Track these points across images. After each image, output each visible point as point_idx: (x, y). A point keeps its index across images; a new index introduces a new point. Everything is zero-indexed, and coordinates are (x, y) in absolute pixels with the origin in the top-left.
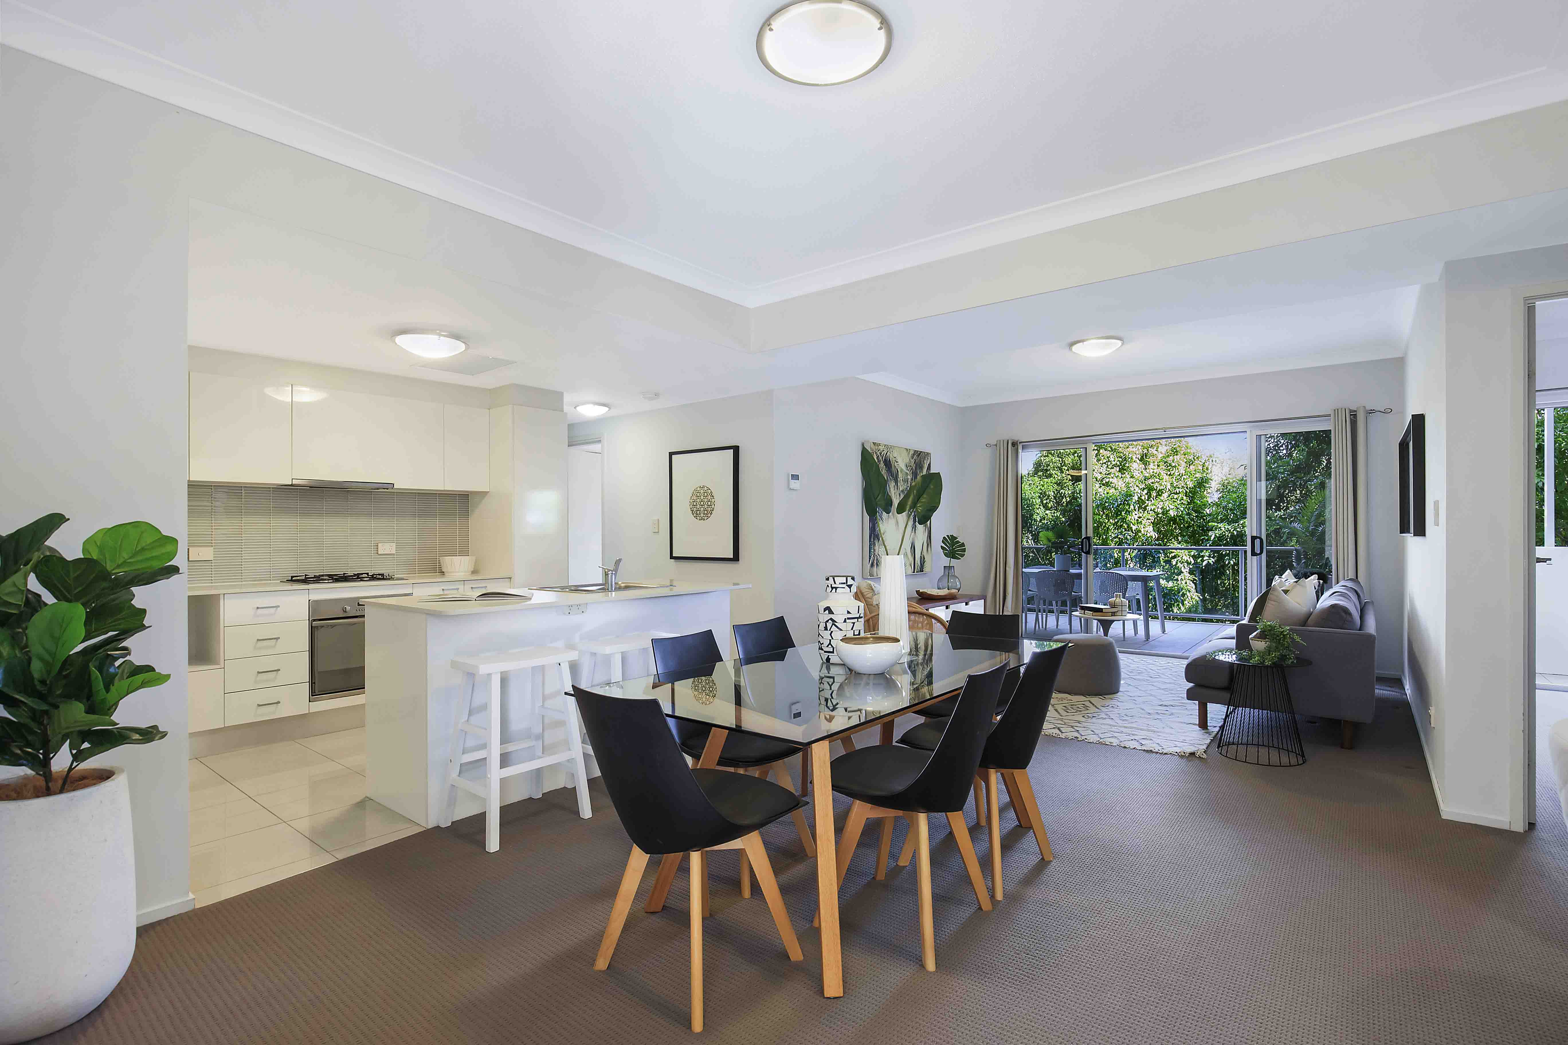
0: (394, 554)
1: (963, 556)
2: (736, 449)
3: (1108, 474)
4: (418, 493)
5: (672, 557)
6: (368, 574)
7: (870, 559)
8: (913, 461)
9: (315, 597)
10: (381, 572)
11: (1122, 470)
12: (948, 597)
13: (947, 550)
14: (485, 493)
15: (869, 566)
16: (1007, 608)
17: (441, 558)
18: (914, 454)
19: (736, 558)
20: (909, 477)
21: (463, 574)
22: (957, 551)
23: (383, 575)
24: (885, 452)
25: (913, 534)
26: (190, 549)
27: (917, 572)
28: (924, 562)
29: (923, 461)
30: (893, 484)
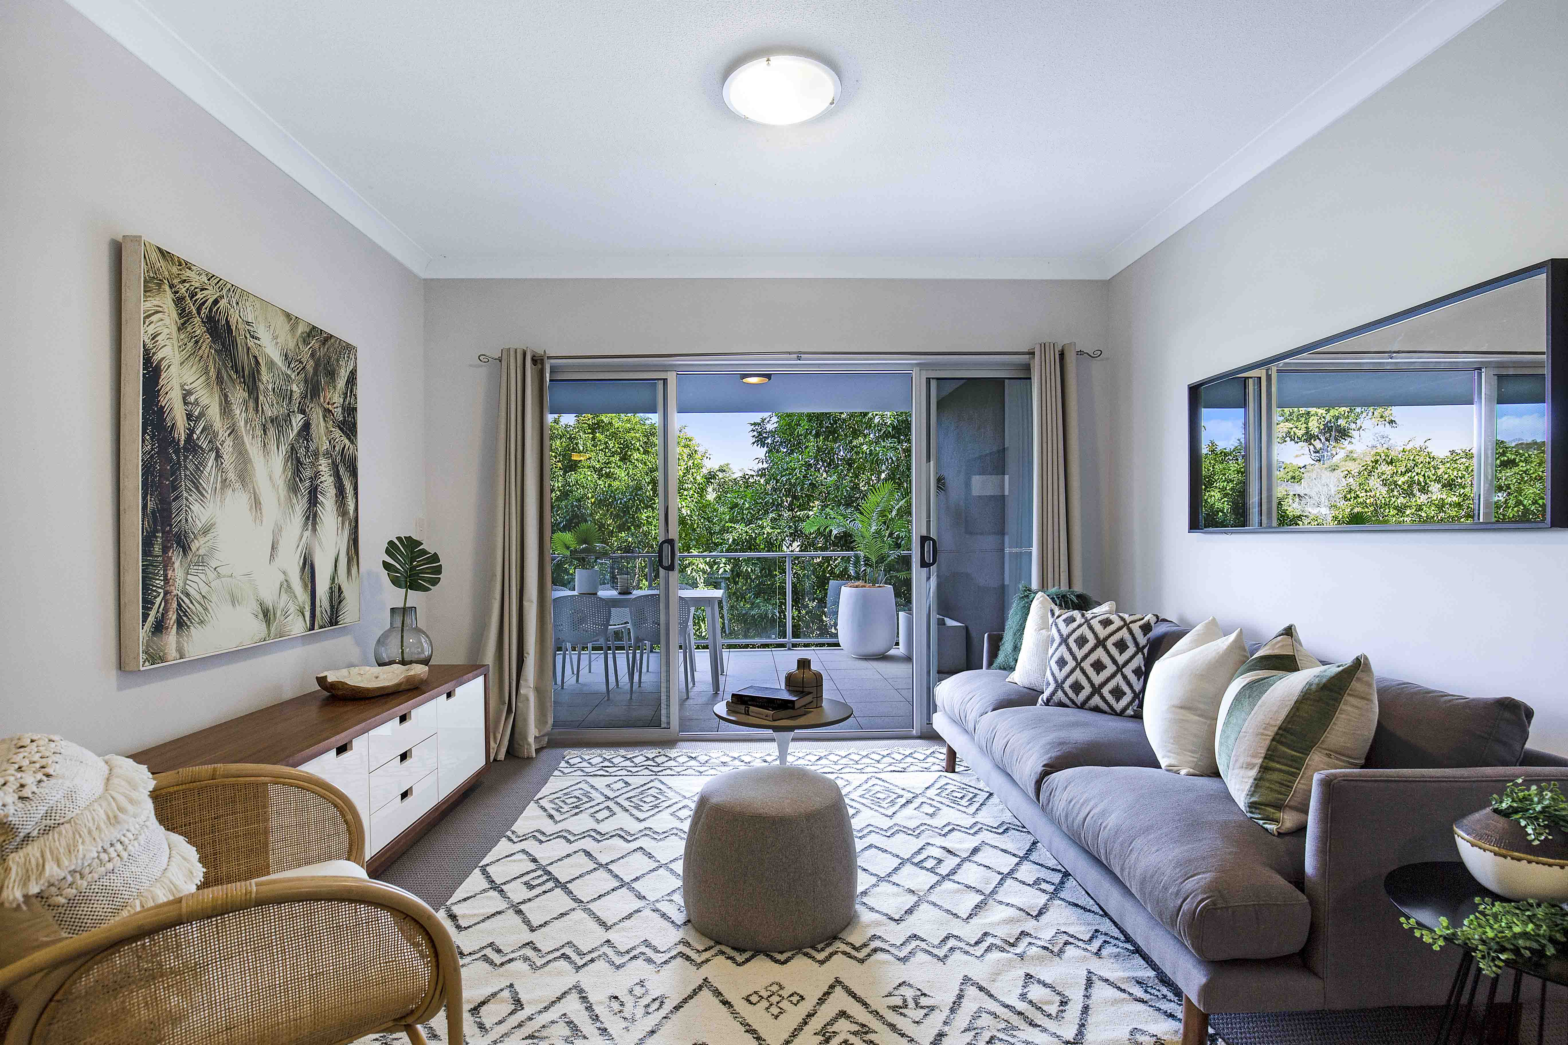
1: (435, 582)
3: (608, 463)
8: (303, 349)
11: (625, 458)
12: (403, 687)
13: (397, 571)
15: (146, 630)
16: (526, 680)
18: (309, 334)
20: (295, 388)
22: (423, 571)
25: (307, 534)
27: (321, 627)
28: (340, 602)
29: (338, 360)
30: (238, 395)
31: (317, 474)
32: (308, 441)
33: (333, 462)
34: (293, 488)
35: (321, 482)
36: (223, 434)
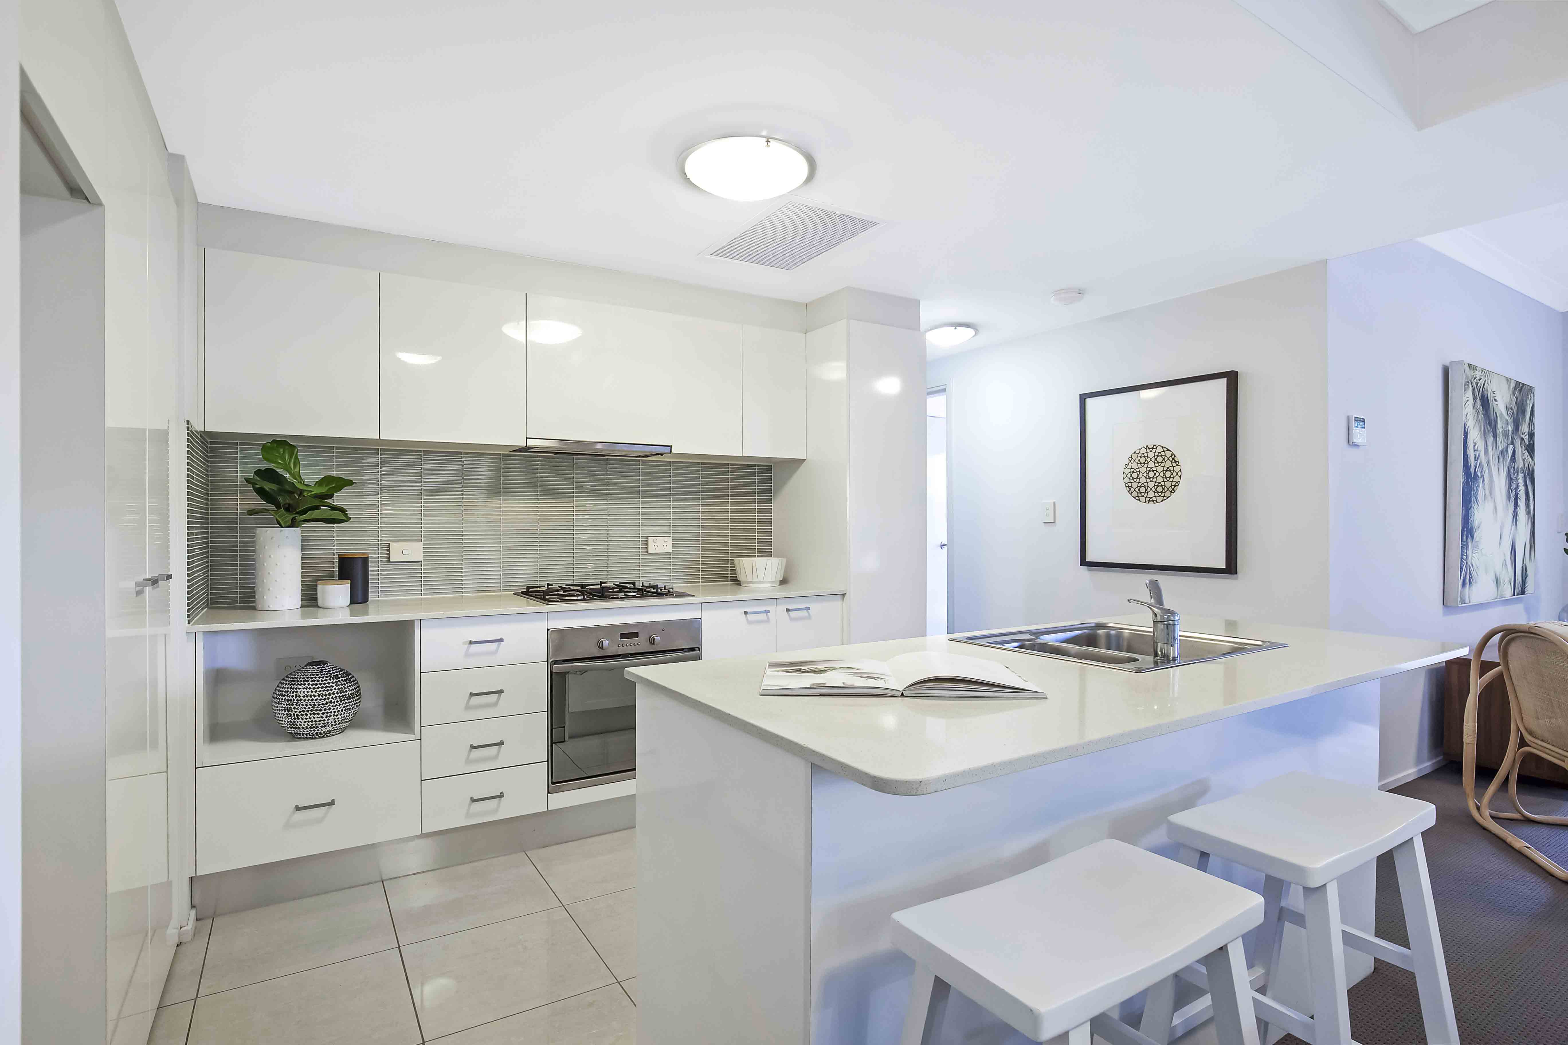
0: (669, 554)
2: (1232, 378)
4: (703, 463)
5: (1084, 562)
6: (634, 583)
7: (1461, 572)
8: (1514, 399)
9: (558, 624)
10: (653, 583)
14: (798, 462)
15: (1460, 583)
17: (736, 559)
18: (1515, 388)
19: (1231, 568)
20: (1510, 427)
21: (769, 585)
23: (656, 587)
24: (1481, 382)
25: (1514, 528)
26: (392, 544)
27: (1517, 595)
28: (1526, 578)
29: (1526, 401)
30: (1491, 439)
31: (1518, 486)
32: (1514, 463)
33: (1524, 476)
34: (1509, 497)
35: (1519, 491)
36: (1485, 465)
